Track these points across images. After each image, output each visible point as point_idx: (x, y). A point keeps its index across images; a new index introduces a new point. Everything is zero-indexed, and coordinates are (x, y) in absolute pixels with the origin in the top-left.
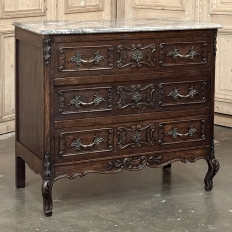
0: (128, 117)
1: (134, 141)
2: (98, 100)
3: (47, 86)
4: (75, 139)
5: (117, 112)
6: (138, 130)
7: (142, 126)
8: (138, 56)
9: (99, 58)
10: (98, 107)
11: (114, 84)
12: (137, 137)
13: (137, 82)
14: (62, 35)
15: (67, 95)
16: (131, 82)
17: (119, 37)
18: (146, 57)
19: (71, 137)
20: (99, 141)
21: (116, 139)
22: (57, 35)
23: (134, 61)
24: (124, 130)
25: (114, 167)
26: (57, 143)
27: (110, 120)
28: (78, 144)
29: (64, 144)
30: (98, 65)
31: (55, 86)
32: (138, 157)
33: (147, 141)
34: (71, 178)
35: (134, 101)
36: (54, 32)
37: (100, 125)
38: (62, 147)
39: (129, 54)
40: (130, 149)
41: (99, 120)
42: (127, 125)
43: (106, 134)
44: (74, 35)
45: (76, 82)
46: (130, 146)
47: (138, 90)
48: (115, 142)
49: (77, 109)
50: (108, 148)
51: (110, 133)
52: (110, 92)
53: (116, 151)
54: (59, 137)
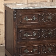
0: (47, 41)
1: (49, 51)
2: (35, 34)
3: (15, 29)
4: (25, 49)
5: (42, 39)
6: (50, 46)
7: (52, 45)
8: (50, 18)
9: (35, 18)
11: (41, 28)
12: (50, 49)
13: (50, 28)
14: (20, 9)
15: (22, 32)
16: (48, 28)
17: (43, 10)
20: (35, 50)
21: (42, 50)
23: (49, 19)
24: (45, 46)
26: (18, 50)
27: (39, 42)
28: (27, 51)
29: (21, 51)
30: (34, 21)
31: (18, 29)
33: (54, 51)
35: (49, 35)
36: (17, 8)
37: (35, 44)
38: (21, 52)
39: (47, 17)
40: (47, 54)
42: (46, 44)
43: (38, 47)
44: (25, 9)
45: (26, 27)
46: (47, 52)
47: (51, 31)
48: (41, 51)
49: (26, 38)
50: (39, 53)
51: (39, 47)
52: (39, 31)
53: (41, 54)
54: (19, 48)
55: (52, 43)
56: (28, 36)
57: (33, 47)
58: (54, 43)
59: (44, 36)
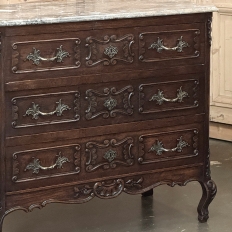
0: (101, 129)
1: (107, 161)
2: (62, 108)
4: (31, 161)
5: (85, 123)
6: (112, 145)
7: (118, 141)
8: (112, 51)
9: (61, 55)
10: (61, 118)
11: (82, 87)
12: (111, 155)
13: (110, 84)
14: (15, 27)
15: (21, 104)
16: (104, 85)
17: (88, 26)
18: (121, 52)
19: (27, 157)
20: (62, 161)
21: (84, 158)
22: (9, 27)
23: (107, 57)
24: (94, 146)
25: (81, 194)
26: (9, 166)
27: (76, 133)
28: (36, 166)
29: (18, 167)
30: (61, 64)
32: (112, 181)
33: (125, 160)
34: (27, 210)
35: (106, 109)
36: (6, 23)
38: (16, 170)
39: (101, 48)
40: (101, 171)
41: (62, 134)
42: (99, 139)
43: (71, 152)
44: (32, 26)
45: (33, 87)
46: (101, 167)
47: (113, 95)
48: (83, 162)
49: (34, 121)
50: (74, 170)
51: (76, 151)
52: (76, 97)
53: (84, 174)
54: (12, 158)
55: (116, 136)
56: (40, 115)
57: (58, 150)
58: (124, 135)
59: (93, 114)
